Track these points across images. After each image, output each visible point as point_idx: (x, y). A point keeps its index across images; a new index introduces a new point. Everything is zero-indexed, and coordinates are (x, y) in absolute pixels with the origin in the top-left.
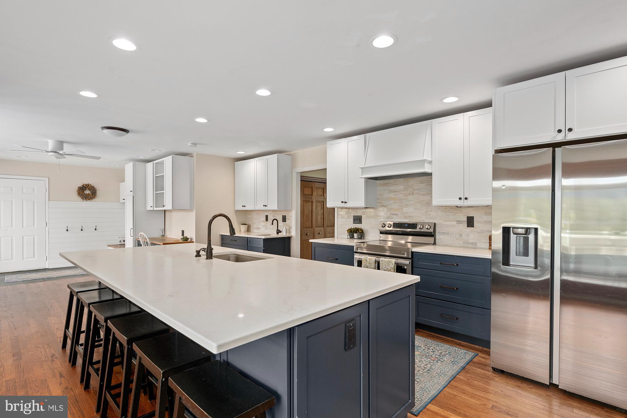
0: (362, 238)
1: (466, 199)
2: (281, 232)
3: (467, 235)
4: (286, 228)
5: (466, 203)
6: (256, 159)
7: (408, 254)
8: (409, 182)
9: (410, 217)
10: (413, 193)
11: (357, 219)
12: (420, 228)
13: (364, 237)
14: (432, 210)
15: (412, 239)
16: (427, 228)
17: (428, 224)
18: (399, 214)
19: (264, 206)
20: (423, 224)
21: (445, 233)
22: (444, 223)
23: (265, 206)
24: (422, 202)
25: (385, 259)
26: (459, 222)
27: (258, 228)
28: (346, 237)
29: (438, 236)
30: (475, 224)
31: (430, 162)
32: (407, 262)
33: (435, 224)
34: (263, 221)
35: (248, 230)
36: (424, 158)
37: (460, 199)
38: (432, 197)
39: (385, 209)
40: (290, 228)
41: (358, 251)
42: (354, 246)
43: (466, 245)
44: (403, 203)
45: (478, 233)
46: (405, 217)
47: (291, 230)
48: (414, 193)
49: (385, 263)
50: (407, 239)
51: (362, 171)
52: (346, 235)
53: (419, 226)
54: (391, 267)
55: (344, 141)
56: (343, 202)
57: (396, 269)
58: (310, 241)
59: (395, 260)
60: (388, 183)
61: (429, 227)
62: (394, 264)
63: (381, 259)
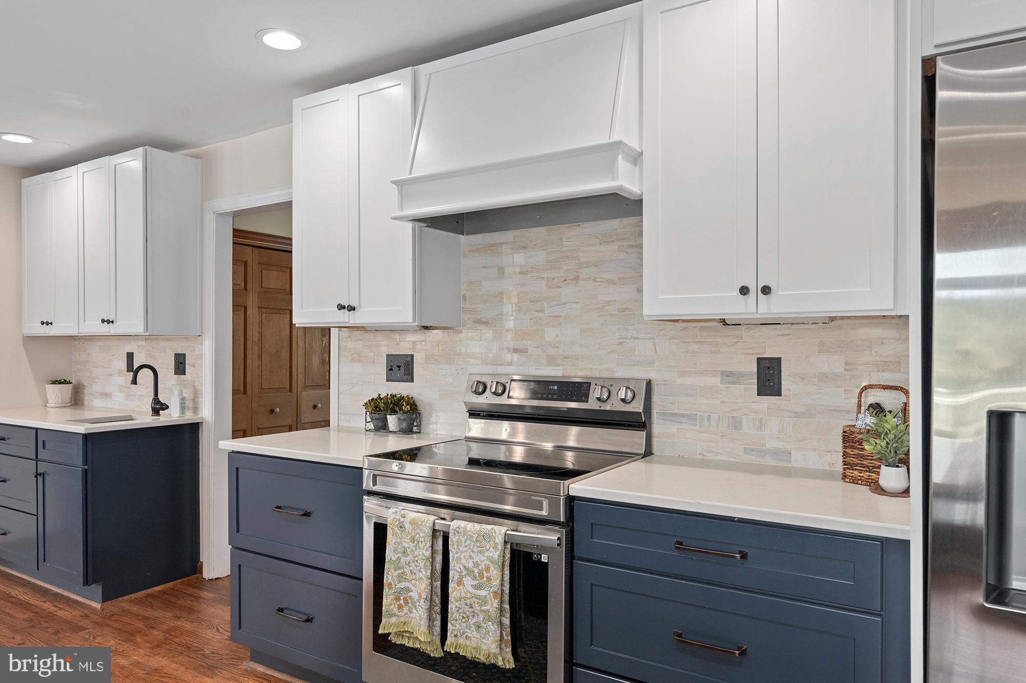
0: (415, 429)
1: (766, 290)
2: (167, 407)
3: (757, 424)
4: (181, 393)
5: (768, 308)
6: (82, 167)
7: (553, 505)
8: (564, 239)
9: (566, 358)
10: (577, 279)
11: (399, 367)
12: (599, 399)
13: (420, 426)
14: (640, 336)
15: (579, 438)
16: (623, 397)
17: (626, 382)
18: (530, 349)
19: (103, 321)
20: (609, 384)
21: (683, 416)
22: (679, 381)
23: (109, 322)
24: (607, 308)
25: (470, 525)
26: (730, 377)
27: (106, 395)
28: (362, 424)
29: (657, 427)
30: (786, 384)
31: (636, 158)
32: (551, 536)
33: (649, 384)
34: (120, 373)
35: (77, 399)
36: (616, 138)
37: (744, 291)
38: (640, 290)
39: (488, 333)
40: (196, 394)
41: (377, 488)
42: (361, 468)
43: (754, 459)
44: (542, 311)
45: (797, 415)
46: (552, 361)
47: (200, 400)
48: (582, 277)
49: (468, 542)
50: (565, 436)
51: (401, 192)
52: (361, 420)
53: (595, 393)
54: (488, 558)
55: (348, 93)
56: (344, 308)
57: (508, 563)
58: (220, 447)
59: (503, 530)
60: (495, 245)
61: (630, 395)
62: (500, 547)
63: (455, 524)
